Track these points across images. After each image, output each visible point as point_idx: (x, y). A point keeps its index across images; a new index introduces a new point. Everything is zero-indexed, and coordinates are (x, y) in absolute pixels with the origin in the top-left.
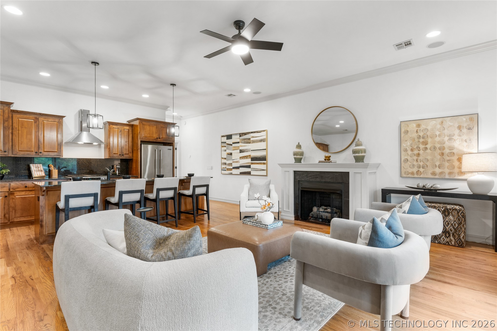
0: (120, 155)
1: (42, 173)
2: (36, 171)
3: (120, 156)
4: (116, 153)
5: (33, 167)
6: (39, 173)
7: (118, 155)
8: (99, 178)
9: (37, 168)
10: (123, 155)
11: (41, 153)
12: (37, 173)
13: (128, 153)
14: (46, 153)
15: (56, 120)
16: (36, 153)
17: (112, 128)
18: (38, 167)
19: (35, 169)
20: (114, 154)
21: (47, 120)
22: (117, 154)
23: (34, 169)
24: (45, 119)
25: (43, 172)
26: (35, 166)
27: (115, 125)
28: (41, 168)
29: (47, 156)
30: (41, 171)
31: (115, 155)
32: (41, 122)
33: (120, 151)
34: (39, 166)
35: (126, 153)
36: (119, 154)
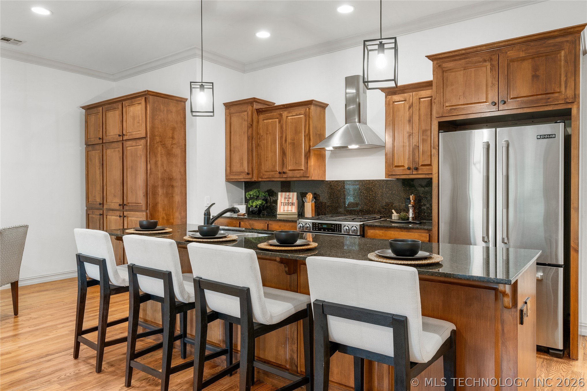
0: (409, 169)
1: (292, 208)
2: (284, 204)
3: (408, 172)
4: (400, 164)
5: (282, 197)
6: (288, 208)
7: (403, 170)
8: (339, 224)
9: (287, 199)
10: (417, 169)
11: (284, 173)
12: (284, 208)
13: (429, 163)
14: (291, 172)
15: (302, 112)
16: (280, 173)
17: (391, 102)
18: (289, 198)
19: (283, 201)
20: (396, 166)
21: (291, 115)
22: (403, 166)
23: (281, 200)
24: (289, 113)
25: (294, 207)
26: (285, 195)
27: (399, 94)
28: (293, 200)
29: (293, 178)
30: (293, 204)
31: (398, 171)
32: (285, 119)
33: (409, 158)
34: (291, 196)
35: (423, 164)
36: (406, 167)
